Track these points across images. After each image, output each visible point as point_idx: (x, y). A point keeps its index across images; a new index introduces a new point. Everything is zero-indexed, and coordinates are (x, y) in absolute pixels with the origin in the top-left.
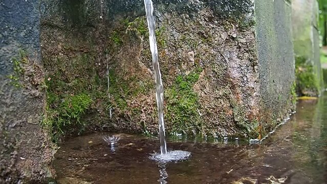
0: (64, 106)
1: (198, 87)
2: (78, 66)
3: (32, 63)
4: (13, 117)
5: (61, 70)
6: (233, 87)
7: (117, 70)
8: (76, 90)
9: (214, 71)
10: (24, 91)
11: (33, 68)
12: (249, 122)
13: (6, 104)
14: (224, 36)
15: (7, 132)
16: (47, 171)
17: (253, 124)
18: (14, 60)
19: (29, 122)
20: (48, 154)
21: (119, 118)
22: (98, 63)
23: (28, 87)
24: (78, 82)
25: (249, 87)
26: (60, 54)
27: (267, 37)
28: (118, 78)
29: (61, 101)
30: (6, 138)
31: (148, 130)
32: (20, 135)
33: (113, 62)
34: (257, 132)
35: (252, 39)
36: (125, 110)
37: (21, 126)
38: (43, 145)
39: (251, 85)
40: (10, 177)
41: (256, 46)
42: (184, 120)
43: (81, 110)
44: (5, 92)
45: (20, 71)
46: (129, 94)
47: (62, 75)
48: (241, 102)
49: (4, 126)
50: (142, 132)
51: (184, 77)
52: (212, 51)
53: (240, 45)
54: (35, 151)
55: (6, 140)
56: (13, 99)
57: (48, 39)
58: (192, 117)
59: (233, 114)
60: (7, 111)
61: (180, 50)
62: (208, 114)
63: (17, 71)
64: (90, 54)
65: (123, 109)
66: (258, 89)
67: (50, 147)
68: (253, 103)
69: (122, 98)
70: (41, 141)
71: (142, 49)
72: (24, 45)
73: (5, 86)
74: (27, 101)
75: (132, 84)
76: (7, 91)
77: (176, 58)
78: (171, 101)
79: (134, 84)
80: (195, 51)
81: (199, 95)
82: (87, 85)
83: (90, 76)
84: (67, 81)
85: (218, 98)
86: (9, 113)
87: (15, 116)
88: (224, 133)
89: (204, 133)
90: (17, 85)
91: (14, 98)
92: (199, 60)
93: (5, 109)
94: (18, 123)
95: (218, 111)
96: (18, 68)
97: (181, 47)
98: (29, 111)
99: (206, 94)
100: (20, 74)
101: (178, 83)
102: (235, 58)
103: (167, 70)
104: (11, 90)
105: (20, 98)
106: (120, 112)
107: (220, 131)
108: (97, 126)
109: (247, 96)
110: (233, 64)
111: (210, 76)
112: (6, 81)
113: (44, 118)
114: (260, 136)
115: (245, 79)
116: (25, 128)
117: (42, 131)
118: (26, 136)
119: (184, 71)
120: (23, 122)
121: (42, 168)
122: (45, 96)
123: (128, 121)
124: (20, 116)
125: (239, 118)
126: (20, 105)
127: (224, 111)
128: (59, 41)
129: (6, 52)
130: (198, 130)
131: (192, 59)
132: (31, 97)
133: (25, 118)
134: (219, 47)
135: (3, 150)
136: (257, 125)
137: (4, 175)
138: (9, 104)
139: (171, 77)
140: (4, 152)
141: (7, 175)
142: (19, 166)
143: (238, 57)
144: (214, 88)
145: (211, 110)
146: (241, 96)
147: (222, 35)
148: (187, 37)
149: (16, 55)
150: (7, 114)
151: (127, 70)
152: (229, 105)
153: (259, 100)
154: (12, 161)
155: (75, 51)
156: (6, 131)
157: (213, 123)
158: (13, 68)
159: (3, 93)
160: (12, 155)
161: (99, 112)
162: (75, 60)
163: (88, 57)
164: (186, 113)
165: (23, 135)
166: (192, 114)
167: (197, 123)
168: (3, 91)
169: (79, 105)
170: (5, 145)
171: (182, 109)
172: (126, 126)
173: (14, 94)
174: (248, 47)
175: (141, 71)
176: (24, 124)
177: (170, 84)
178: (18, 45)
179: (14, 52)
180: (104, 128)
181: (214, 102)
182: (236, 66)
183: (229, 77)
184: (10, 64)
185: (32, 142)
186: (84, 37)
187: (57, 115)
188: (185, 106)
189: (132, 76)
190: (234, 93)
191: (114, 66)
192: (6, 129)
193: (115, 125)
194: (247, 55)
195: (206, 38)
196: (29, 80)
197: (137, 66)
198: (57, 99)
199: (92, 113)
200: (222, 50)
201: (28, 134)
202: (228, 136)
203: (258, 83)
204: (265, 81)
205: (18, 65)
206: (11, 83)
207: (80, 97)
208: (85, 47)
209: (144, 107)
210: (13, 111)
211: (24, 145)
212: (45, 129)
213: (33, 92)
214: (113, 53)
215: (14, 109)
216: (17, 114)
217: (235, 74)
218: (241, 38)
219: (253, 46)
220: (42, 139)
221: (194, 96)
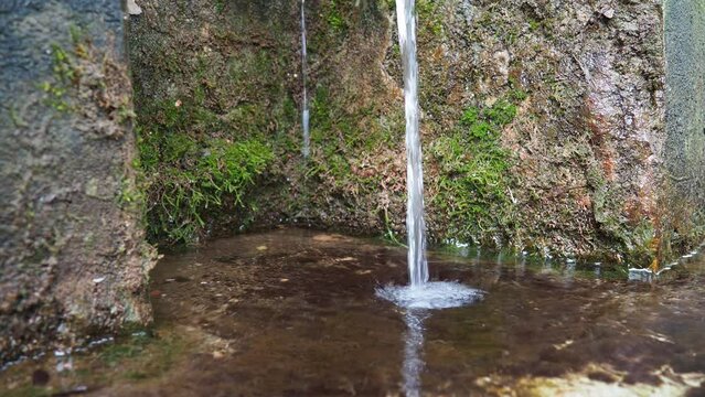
0: (207, 164)
1: (513, 135)
2: (244, 76)
3: (99, 57)
4: (49, 180)
5: (205, 84)
6: (596, 140)
7: (333, 90)
8: (237, 130)
9: (553, 100)
10: (78, 122)
11: (103, 68)
12: (631, 225)
13: (33, 148)
14: (584, 15)
15: (32, 214)
16: (129, 308)
17: (641, 233)
18: (55, 49)
19: (88, 193)
20: (135, 270)
21: (331, 198)
22: (292, 72)
23: (89, 114)
24: (244, 113)
25: (635, 141)
26: (205, 48)
27: (696, 21)
28: (335, 107)
29: (203, 153)
30: (29, 226)
31: (393, 231)
32: (66, 221)
33: (326, 71)
34: (650, 251)
35: (652, 22)
36: (346, 181)
37: (70, 202)
38: (122, 248)
39: (644, 136)
40: (37, 315)
41: (663, 42)
42: (476, 213)
43: (246, 175)
44: (30, 122)
45: (70, 74)
46: (355, 146)
47: (208, 97)
48: (614, 177)
49: (26, 199)
50: (378, 234)
51: (481, 112)
52: (553, 52)
53: (622, 37)
54: (101, 260)
55: (30, 230)
56: (49, 137)
57: (179, 13)
58: (494, 206)
59: (593, 204)
60: (34, 166)
61: (475, 47)
62: (533, 202)
63: (61, 73)
64: (275, 53)
65: (342, 178)
66: (660, 148)
67: (140, 254)
68: (643, 181)
69: (341, 153)
70: (119, 239)
71: (390, 44)
72: (81, 15)
73: (30, 108)
74: (85, 144)
75: (362, 123)
76: (36, 118)
77: (465, 66)
78: (448, 167)
79: (368, 124)
80: (512, 50)
81: (514, 154)
82: (264, 121)
83: (273, 101)
84: (218, 109)
85: (558, 165)
86: (40, 170)
87: (55, 178)
88: (568, 248)
89: (519, 245)
90: (60, 108)
91: (54, 137)
92: (519, 72)
93: (30, 160)
94: (60, 195)
95: (557, 195)
96: (65, 67)
97: (479, 40)
98: (90, 167)
99: (530, 153)
100: (69, 82)
101: (467, 124)
102: (607, 69)
103: (443, 93)
104: (46, 118)
105: (66, 139)
106: (336, 184)
107: (559, 244)
108: (284, 214)
109: (631, 162)
110: (600, 84)
111: (543, 112)
112: (33, 95)
113: (126, 186)
114: (655, 261)
115: (629, 122)
116: (80, 207)
117: (121, 216)
118: (82, 224)
119: (483, 96)
120: (74, 193)
121: (117, 299)
122: (131, 135)
123: (350, 207)
124: (67, 179)
125: (606, 214)
126: (66, 152)
127: (571, 196)
128: (203, 20)
129: (34, 29)
130: (506, 238)
131: (504, 70)
132: (96, 136)
133: (79, 185)
134: (569, 43)
135: (23, 253)
136: (649, 236)
137: (24, 309)
138: (40, 149)
139: (452, 109)
140: (25, 258)
141: (32, 310)
142: (60, 291)
143: (616, 67)
144: (552, 139)
145: (541, 191)
146: (615, 162)
147: (578, 12)
148: (495, 17)
149: (61, 37)
150: (35, 173)
151: (354, 90)
152: (584, 183)
153: (661, 175)
154: (45, 279)
155: (240, 43)
156: (32, 210)
157: (543, 224)
158: (51, 67)
159: (25, 124)
160: (46, 266)
161: (289, 183)
162: (238, 65)
163: (269, 57)
164: (481, 196)
165: (73, 222)
166: (496, 199)
167: (504, 221)
168: (24, 119)
169: (242, 165)
170: (28, 241)
171: (472, 186)
172: (347, 219)
173: (54, 128)
174: (641, 43)
175: (386, 93)
176: (75, 197)
177: (448, 126)
178: (65, 12)
179: (56, 29)
180: (299, 219)
181: (549, 173)
182: (607, 88)
183: (588, 115)
184: (46, 56)
185: (95, 239)
186: (262, 14)
187: (192, 184)
188: (479, 179)
189: (365, 106)
190: (600, 155)
191: (327, 81)
192: (31, 205)
193: (323, 214)
194: (637, 62)
195: (539, 20)
196: (92, 97)
197: (376, 83)
198: (193, 149)
199: (273, 185)
200: (577, 48)
201: (86, 220)
202: (577, 257)
203: (660, 134)
204: (680, 129)
205: (65, 61)
206: (45, 101)
207: (245, 148)
208: (263, 35)
209: (386, 177)
210: (48, 166)
211: (76, 246)
212: (128, 211)
213: (101, 124)
214: (325, 51)
215: (52, 161)
216: (60, 173)
217: (605, 108)
218: (626, 20)
219: (656, 41)
220: (120, 235)
221: (502, 156)
